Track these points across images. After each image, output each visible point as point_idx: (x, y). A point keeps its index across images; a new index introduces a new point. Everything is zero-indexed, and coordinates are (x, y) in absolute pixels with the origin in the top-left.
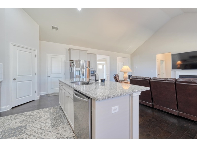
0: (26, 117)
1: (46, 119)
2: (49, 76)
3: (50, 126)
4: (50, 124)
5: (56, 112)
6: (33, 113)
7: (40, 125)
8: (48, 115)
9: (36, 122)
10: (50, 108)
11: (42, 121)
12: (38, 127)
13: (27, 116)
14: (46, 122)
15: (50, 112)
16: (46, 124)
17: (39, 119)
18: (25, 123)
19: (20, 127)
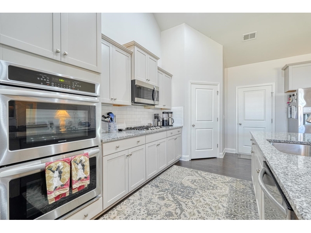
0: (199, 178)
1: (221, 194)
2: (240, 124)
3: (224, 212)
4: (225, 208)
5: (242, 192)
6: (209, 176)
7: (210, 200)
8: (226, 190)
9: (208, 191)
10: (235, 179)
11: (216, 196)
12: (208, 201)
13: (201, 176)
14: (221, 200)
15: (232, 187)
16: (220, 204)
17: (213, 189)
18: (196, 186)
19: (190, 187)
